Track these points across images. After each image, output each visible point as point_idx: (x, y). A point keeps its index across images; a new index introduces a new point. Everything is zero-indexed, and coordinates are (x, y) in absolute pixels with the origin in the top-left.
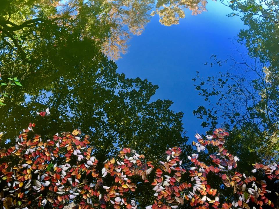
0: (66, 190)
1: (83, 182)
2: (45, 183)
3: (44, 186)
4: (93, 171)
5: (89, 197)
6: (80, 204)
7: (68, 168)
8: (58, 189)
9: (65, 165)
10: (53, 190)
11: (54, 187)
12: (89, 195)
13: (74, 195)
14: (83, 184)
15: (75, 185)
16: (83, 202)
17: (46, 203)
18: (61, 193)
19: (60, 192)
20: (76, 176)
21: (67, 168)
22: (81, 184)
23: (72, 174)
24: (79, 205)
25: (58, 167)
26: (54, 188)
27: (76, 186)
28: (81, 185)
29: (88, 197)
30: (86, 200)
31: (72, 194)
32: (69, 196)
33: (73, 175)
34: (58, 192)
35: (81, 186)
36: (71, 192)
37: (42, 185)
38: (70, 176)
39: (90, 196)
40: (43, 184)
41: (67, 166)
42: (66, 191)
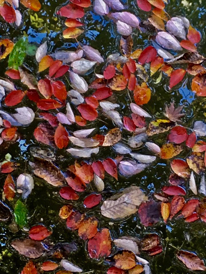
0: (101, 143)
1: (167, 116)
2: (16, 115)
3: (12, 127)
4: (194, 73)
5: (195, 170)
6: (166, 196)
7: (92, 64)
8: (72, 139)
9: (81, 53)
10: (52, 141)
11: (51, 130)
12: (194, 162)
13: (137, 162)
14: (167, 125)
15: (135, 127)
16: (176, 188)
17: (30, 186)
18: (86, 154)
19: (79, 148)
20: (132, 94)
21: (88, 65)
22: (159, 121)
23: (113, 88)
24: (162, 199)
25: (53, 59)
26: (53, 135)
27: (137, 130)
28: (157, 128)
29: (190, 171)
30: (186, 182)
31: (127, 157)
32: (119, 164)
33: (119, 89)
34: (71, 150)
35: (158, 132)
36: (122, 149)
37: (7, 122)
38: (105, 95)
39: (198, 166)
40: (8, 116)
41: (86, 57)
42: (104, 145)
